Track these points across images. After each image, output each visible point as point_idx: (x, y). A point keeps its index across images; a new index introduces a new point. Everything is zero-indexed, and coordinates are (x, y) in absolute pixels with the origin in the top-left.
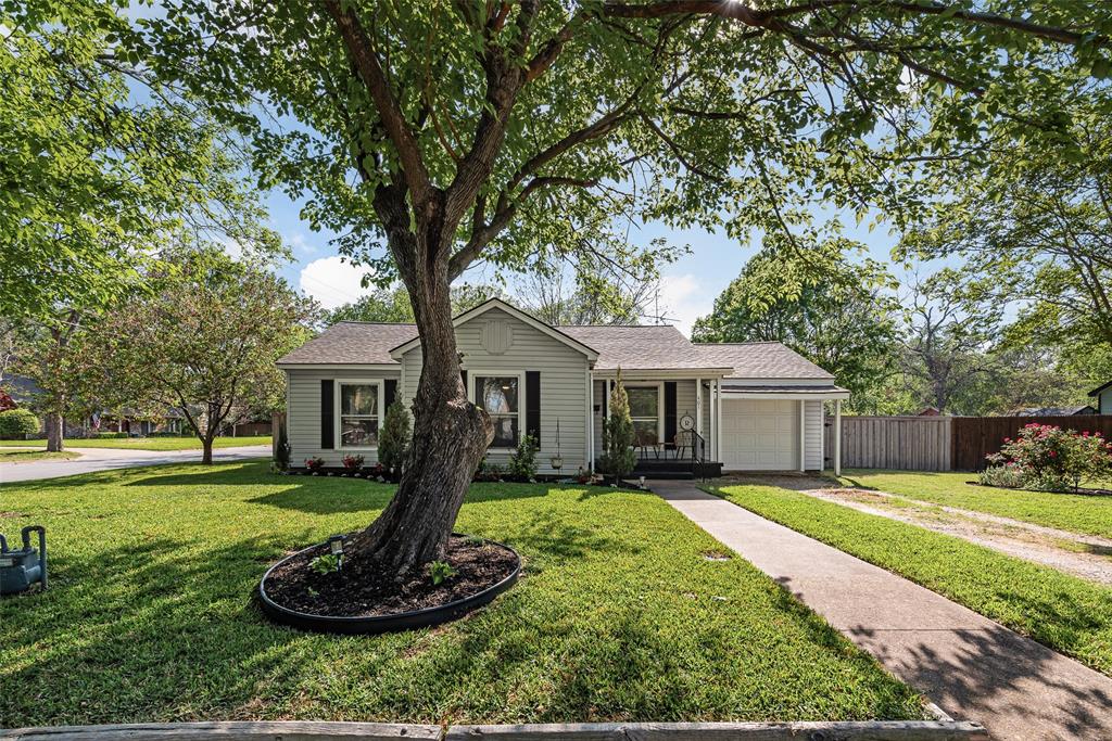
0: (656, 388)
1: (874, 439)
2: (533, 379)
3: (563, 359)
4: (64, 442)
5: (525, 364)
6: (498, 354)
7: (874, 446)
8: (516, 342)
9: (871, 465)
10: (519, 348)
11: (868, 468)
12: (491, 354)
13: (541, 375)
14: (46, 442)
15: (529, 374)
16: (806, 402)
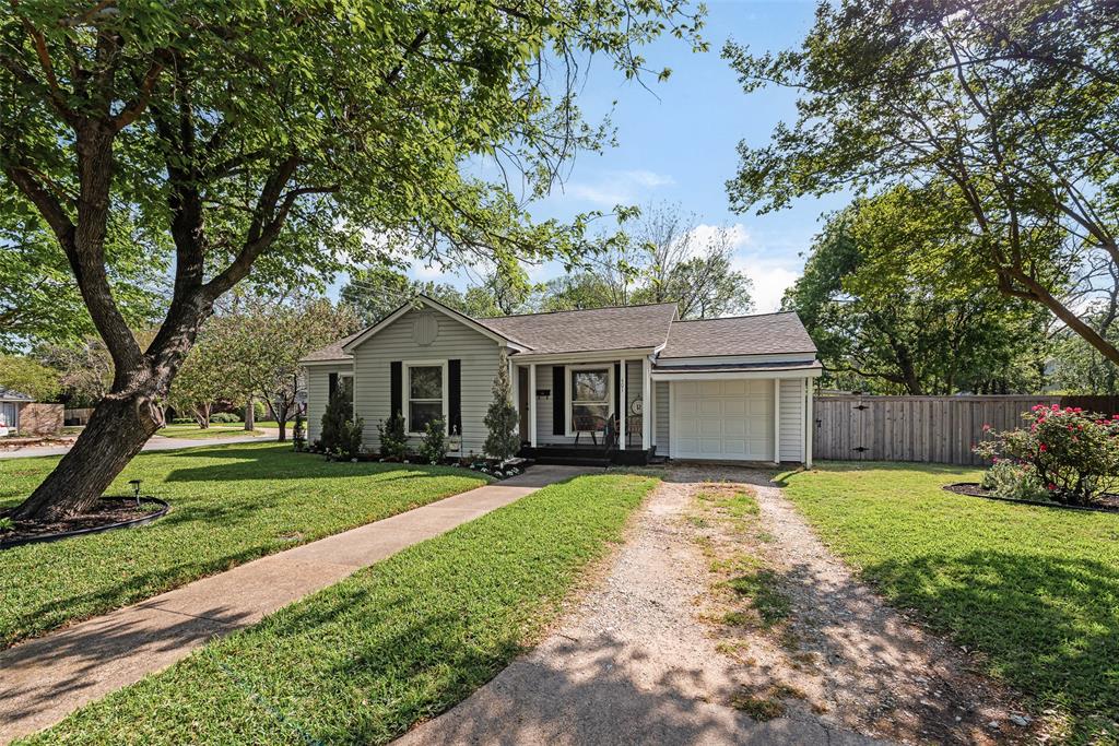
0: (606, 371)
1: (932, 425)
2: (455, 366)
3: (480, 347)
4: (254, 424)
5: (446, 353)
6: (426, 346)
7: (931, 434)
8: (441, 333)
9: (926, 458)
10: (443, 338)
11: (922, 461)
12: (421, 346)
13: (462, 363)
14: (244, 424)
15: (451, 362)
16: (782, 380)
